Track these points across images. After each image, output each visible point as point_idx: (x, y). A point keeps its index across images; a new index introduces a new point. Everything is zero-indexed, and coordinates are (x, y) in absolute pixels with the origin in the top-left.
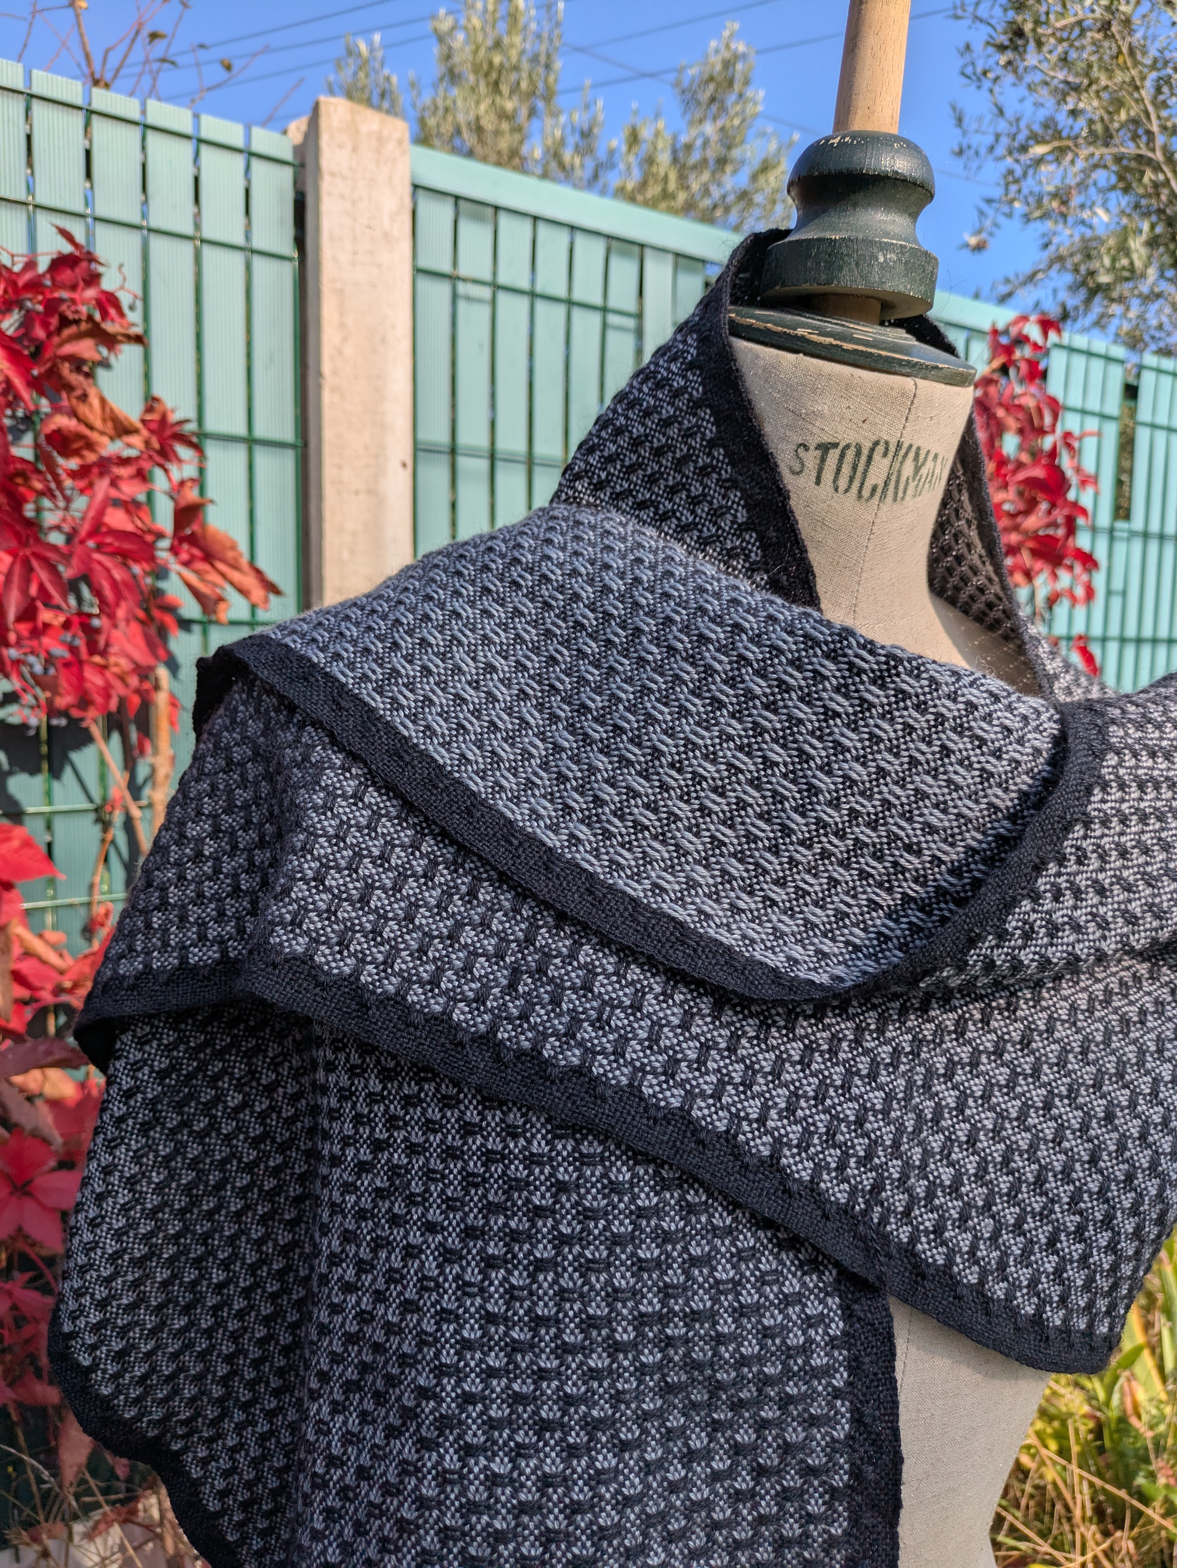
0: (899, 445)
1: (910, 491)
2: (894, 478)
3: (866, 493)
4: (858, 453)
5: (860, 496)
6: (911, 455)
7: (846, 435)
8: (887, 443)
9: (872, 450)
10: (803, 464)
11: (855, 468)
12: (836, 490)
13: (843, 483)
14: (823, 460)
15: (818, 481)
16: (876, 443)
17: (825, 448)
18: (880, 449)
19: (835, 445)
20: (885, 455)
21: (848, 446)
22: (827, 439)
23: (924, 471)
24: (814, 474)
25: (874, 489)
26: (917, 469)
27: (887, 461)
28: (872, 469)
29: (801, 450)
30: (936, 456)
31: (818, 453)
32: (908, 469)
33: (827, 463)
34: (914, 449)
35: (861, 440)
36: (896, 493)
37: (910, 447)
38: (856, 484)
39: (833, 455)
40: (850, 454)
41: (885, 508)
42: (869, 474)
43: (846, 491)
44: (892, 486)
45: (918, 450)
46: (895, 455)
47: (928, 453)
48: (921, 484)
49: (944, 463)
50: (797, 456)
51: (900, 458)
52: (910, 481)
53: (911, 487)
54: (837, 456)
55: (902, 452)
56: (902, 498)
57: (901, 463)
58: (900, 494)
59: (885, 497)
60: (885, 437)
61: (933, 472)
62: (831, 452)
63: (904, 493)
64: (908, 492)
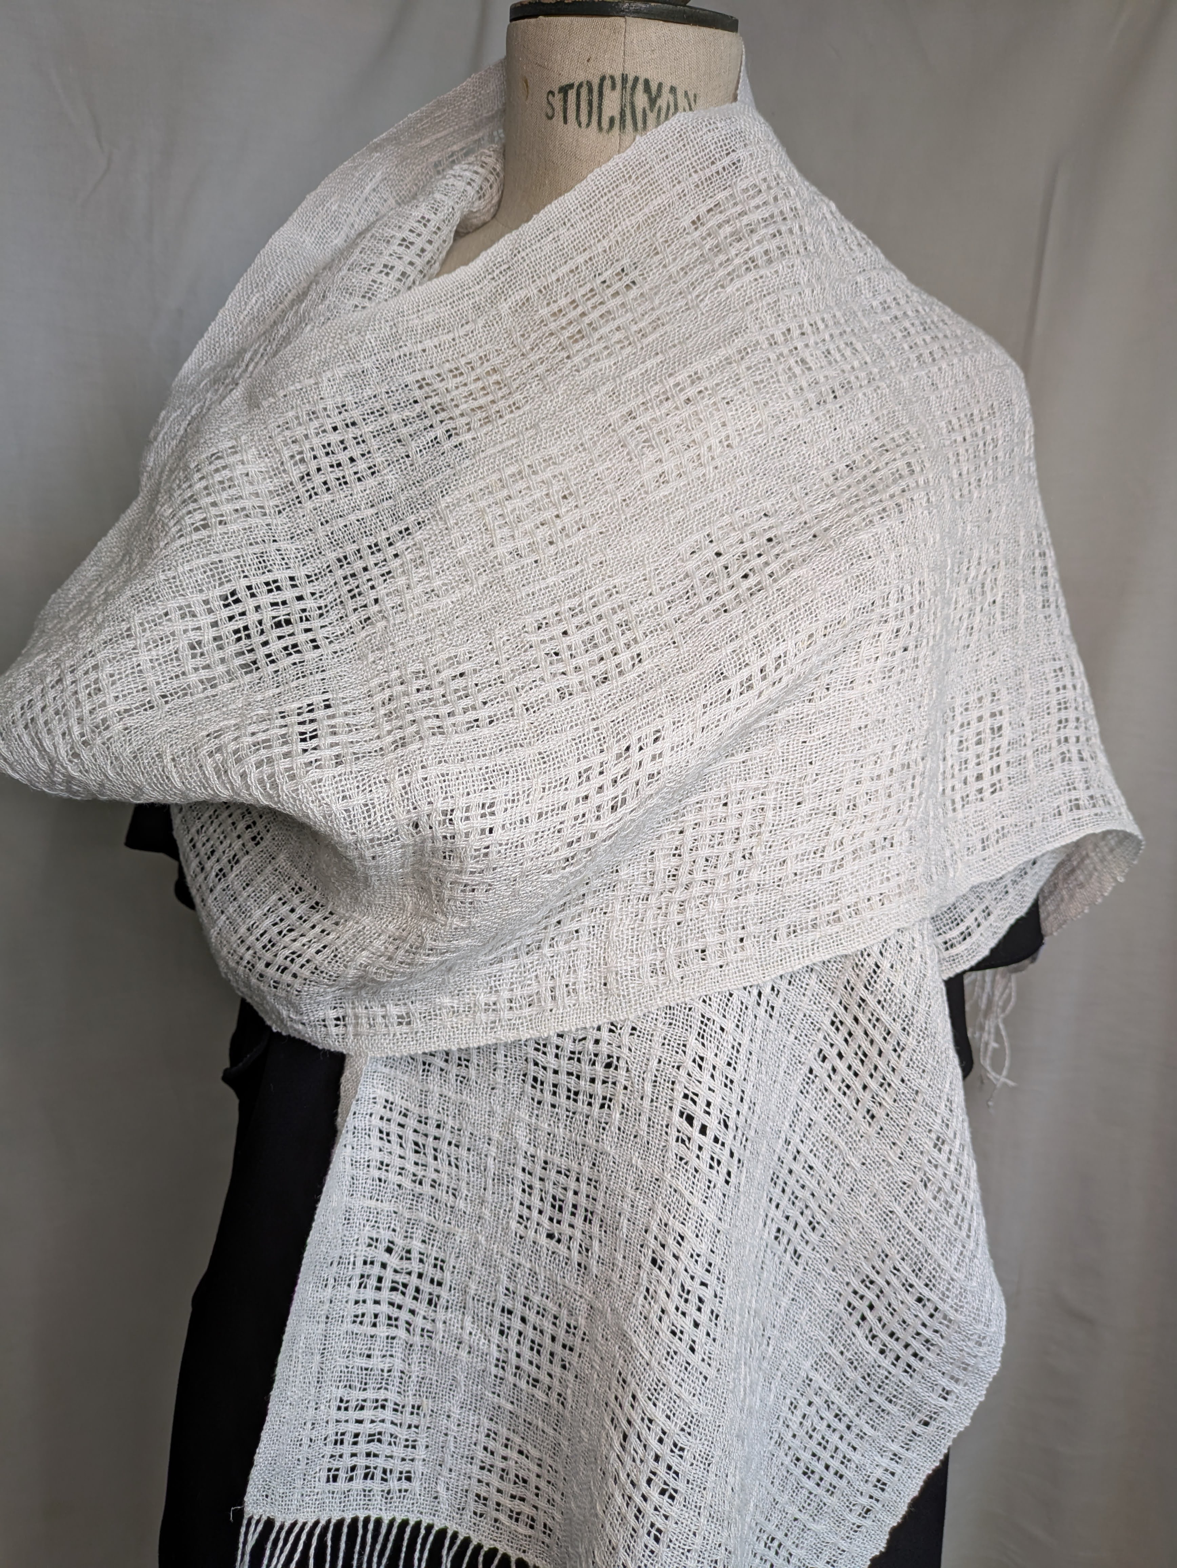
1: (651, 120)
2: (628, 110)
3: (605, 124)
4: (590, 91)
5: (601, 129)
6: (640, 87)
7: (578, 77)
8: (612, 78)
9: (601, 86)
10: (553, 109)
11: (590, 104)
12: (580, 125)
13: (584, 119)
14: (565, 101)
15: (565, 122)
16: (603, 79)
17: (565, 90)
18: (608, 83)
19: (571, 86)
21: (580, 85)
22: (565, 82)
23: (662, 102)
24: (561, 115)
25: (612, 120)
26: (653, 101)
28: (606, 102)
29: (550, 97)
30: (673, 90)
31: (561, 95)
32: (641, 100)
33: (569, 103)
34: (641, 81)
35: (590, 78)
36: (635, 124)
37: (636, 79)
38: (595, 118)
39: (572, 94)
40: (584, 92)
41: (627, 138)
42: (604, 108)
43: (588, 125)
44: (628, 117)
45: (647, 82)
46: (624, 87)
47: (660, 85)
48: (663, 115)
49: (692, 99)
50: (549, 103)
51: (629, 90)
52: (648, 112)
53: (651, 117)
54: (574, 96)
55: (629, 84)
56: (645, 127)
57: (632, 95)
58: (640, 125)
59: (624, 127)
60: (609, 72)
61: (676, 105)
62: (570, 92)
63: (645, 122)
64: (649, 122)
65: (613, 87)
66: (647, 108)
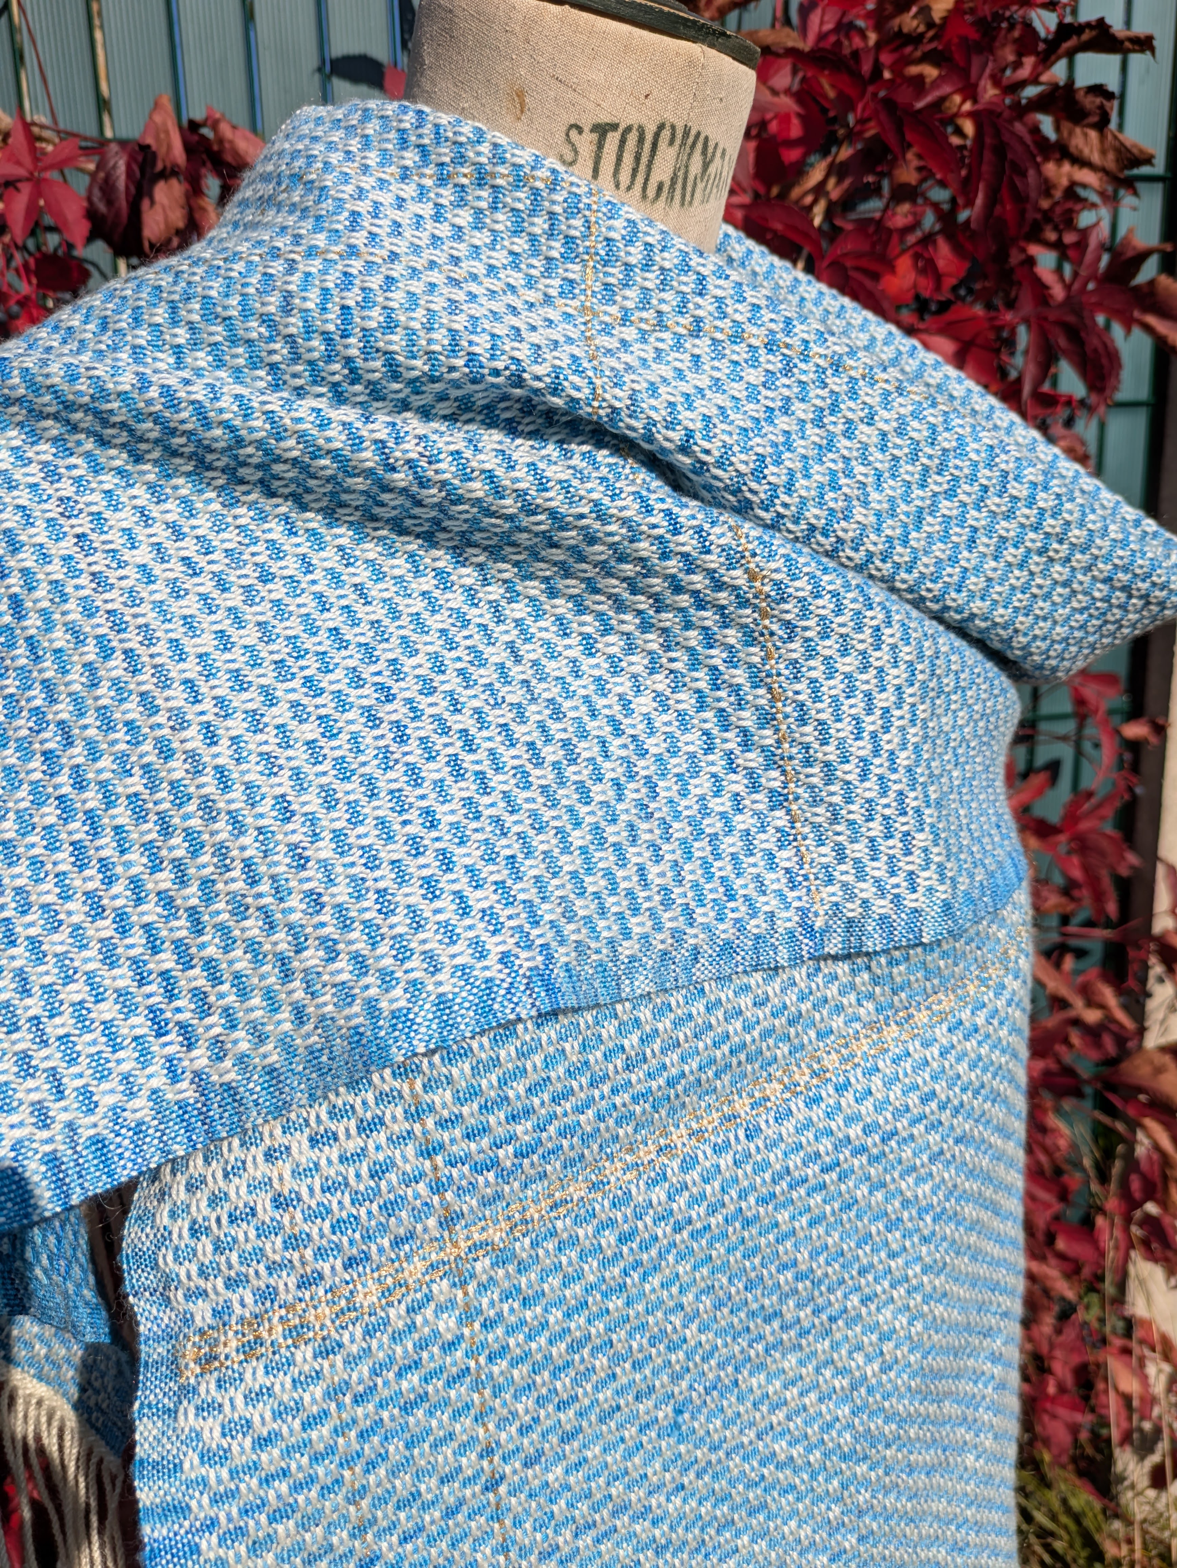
0: (687, 132)
2: (681, 174)
20: (671, 142)
27: (672, 152)
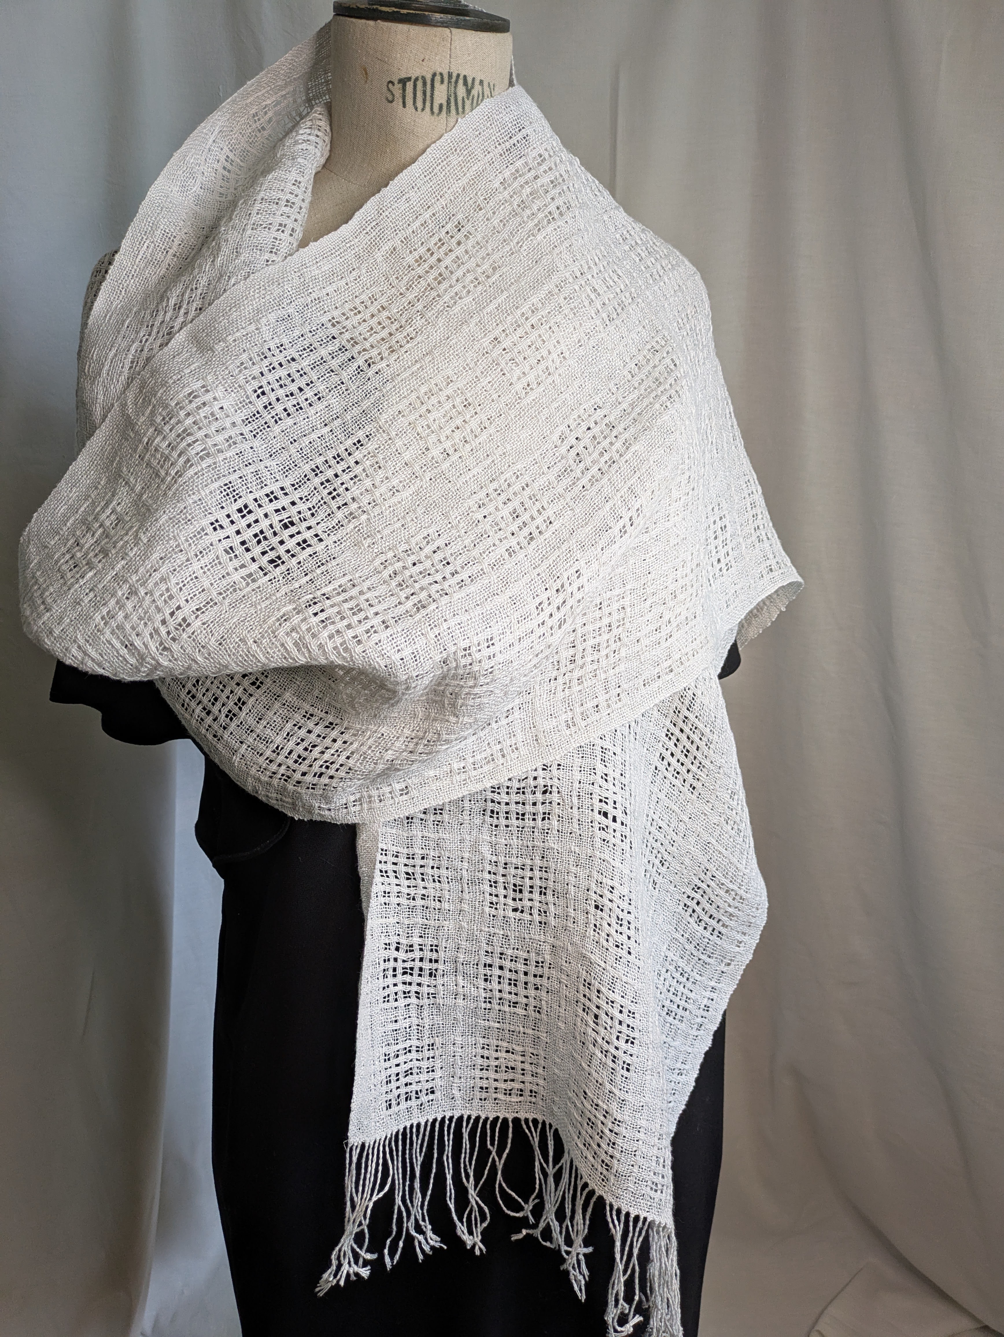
1: (468, 107)
3: (436, 110)
4: (425, 84)
5: (432, 113)
6: (461, 81)
7: (415, 72)
8: (441, 74)
9: (433, 81)
10: (393, 95)
11: (424, 93)
12: (416, 109)
13: (419, 104)
14: (404, 90)
15: (404, 106)
16: (434, 75)
17: (403, 82)
18: (438, 78)
19: (409, 79)
21: (417, 79)
22: (403, 75)
23: (474, 92)
24: (401, 100)
25: (441, 106)
26: (469, 92)
28: (436, 93)
29: (390, 85)
30: (481, 82)
31: (400, 86)
32: (461, 91)
33: (407, 92)
34: (461, 77)
35: (424, 74)
36: (457, 109)
37: (458, 76)
38: (428, 104)
39: (410, 86)
40: (420, 84)
41: (452, 120)
42: (435, 97)
43: (423, 110)
44: (453, 104)
45: (465, 77)
46: (449, 82)
47: (474, 79)
48: (475, 102)
49: (492, 87)
50: (389, 90)
51: (453, 84)
52: (466, 100)
53: (468, 103)
54: (412, 86)
55: (453, 80)
56: (463, 112)
57: (455, 87)
58: (460, 109)
59: (450, 112)
60: (439, 70)
61: (483, 93)
62: (408, 84)
63: (463, 108)
64: (466, 107)
65: (442, 82)
66: (465, 97)
